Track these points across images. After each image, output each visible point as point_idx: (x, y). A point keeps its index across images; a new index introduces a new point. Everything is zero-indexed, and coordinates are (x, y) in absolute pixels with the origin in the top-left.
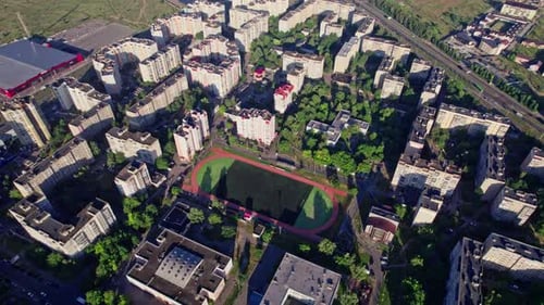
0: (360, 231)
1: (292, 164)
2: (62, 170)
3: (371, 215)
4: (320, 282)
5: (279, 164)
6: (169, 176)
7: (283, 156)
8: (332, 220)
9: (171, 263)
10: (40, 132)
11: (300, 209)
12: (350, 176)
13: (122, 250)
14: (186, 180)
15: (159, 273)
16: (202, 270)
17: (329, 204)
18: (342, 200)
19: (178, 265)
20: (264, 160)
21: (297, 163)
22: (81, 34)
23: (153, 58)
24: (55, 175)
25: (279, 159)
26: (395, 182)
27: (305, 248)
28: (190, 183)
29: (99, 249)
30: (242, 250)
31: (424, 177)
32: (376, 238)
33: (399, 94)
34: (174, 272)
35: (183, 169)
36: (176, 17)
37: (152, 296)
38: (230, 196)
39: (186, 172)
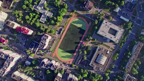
0: (88, 12)
6: (66, 69)
11: (79, 28)
14: (68, 63)
27: (96, 28)
28: (69, 62)
30: (93, 44)
34: (103, 60)
35: (63, 65)
38: (74, 49)
39: (64, 64)
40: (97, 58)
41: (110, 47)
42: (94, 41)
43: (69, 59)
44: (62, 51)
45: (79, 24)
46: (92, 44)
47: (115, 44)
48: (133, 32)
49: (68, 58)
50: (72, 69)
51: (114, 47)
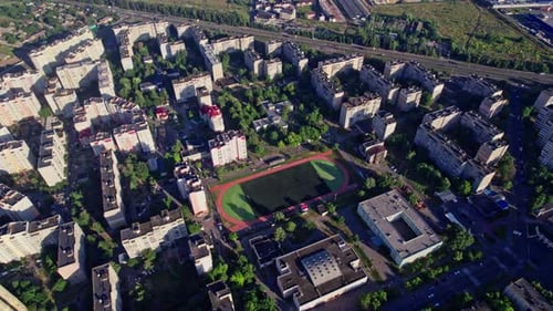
1: (278, 158)
3: (368, 148)
5: (271, 164)
7: (266, 157)
8: (344, 171)
9: (315, 270)
11: (322, 180)
12: (321, 140)
14: (227, 225)
15: (317, 283)
17: (332, 164)
18: (335, 157)
19: (322, 267)
20: (259, 169)
21: (281, 155)
25: (267, 162)
26: (346, 126)
27: (362, 193)
28: (233, 225)
31: (363, 111)
32: (378, 162)
33: (280, 71)
34: (324, 272)
37: (323, 304)
38: (272, 208)
39: (218, 220)
41: (370, 266)
42: (334, 224)
43: (240, 219)
44: (242, 193)
46: (325, 226)
47: (394, 269)
48: (473, 274)
49: (240, 216)
50: (222, 246)
51: (387, 275)
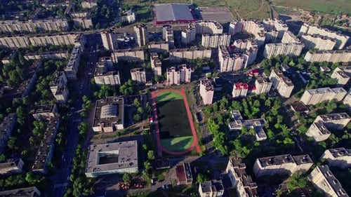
2: (129, 57)
4: (128, 160)
6: (155, 85)
10: (142, 41)
12: (214, 148)
13: (107, 93)
14: (157, 91)
16: (112, 119)
17: (186, 147)
18: (193, 152)
20: (192, 109)
21: (203, 122)
22: (210, 11)
23: (220, 35)
24: (125, 57)
27: (145, 146)
28: (156, 93)
29: (103, 87)
36: (252, 22)
40: (118, 110)
42: (135, 131)
43: (159, 95)
45: (178, 142)
46: (137, 127)
50: (146, 88)
